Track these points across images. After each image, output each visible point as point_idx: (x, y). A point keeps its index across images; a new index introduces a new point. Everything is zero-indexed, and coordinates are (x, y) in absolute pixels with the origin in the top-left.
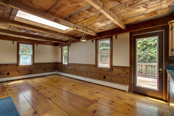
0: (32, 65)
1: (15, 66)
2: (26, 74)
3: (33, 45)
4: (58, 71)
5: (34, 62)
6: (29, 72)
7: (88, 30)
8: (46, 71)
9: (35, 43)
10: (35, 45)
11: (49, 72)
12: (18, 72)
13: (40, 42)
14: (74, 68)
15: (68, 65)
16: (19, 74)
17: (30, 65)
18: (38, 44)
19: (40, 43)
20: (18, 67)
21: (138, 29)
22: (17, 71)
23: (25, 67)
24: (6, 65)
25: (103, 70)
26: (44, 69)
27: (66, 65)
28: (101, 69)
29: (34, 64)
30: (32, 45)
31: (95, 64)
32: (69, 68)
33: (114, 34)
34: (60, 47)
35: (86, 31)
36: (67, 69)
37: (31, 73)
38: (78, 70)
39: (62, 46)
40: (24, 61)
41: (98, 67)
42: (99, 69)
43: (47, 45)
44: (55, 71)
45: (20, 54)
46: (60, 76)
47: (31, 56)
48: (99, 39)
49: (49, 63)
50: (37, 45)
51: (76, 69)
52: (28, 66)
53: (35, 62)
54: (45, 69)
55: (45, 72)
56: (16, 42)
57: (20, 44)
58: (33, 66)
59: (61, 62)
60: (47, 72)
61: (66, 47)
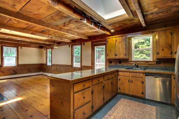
0: (16, 66)
2: (10, 75)
3: (18, 48)
4: (43, 72)
5: (18, 63)
6: (14, 72)
7: (62, 39)
9: (19, 46)
10: (19, 48)
11: (34, 72)
12: (2, 73)
13: (25, 45)
14: (57, 68)
15: (52, 66)
16: (3, 74)
17: (14, 66)
18: (23, 46)
20: (2, 68)
21: (95, 40)
23: (9, 68)
25: (76, 69)
26: (28, 70)
27: (50, 66)
28: (75, 69)
29: (18, 65)
30: (16, 48)
31: (71, 65)
32: (53, 69)
33: (83, 42)
34: (45, 49)
35: (60, 39)
36: (50, 69)
37: (15, 73)
38: (59, 69)
39: (47, 49)
40: (8, 62)
41: (73, 67)
42: (73, 69)
43: (31, 47)
44: (40, 72)
45: (4, 56)
46: (44, 76)
47: (15, 58)
48: (74, 45)
49: (33, 64)
50: (21, 48)
51: (58, 69)
53: (20, 63)
55: (30, 73)
57: (4, 47)
58: (18, 67)
59: (45, 63)
60: (31, 72)
61: (49, 50)
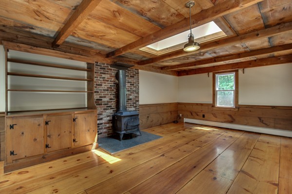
0: (234, 107)
1: (210, 107)
5: (238, 102)
6: (230, 119)
8: (266, 124)
10: (240, 71)
11: (275, 128)
12: (214, 116)
17: (231, 108)
18: (246, 67)
19: (249, 64)
20: (214, 109)
22: (212, 114)
23: (223, 109)
24: (202, 104)
26: (260, 118)
29: (238, 106)
30: (234, 73)
45: (217, 89)
47: (233, 92)
50: (244, 70)
52: (228, 109)
54: (262, 119)
56: (211, 74)
57: (217, 75)
58: (237, 110)
60: (268, 126)
